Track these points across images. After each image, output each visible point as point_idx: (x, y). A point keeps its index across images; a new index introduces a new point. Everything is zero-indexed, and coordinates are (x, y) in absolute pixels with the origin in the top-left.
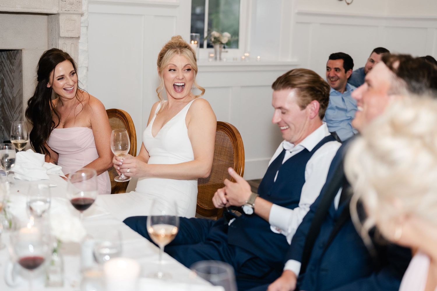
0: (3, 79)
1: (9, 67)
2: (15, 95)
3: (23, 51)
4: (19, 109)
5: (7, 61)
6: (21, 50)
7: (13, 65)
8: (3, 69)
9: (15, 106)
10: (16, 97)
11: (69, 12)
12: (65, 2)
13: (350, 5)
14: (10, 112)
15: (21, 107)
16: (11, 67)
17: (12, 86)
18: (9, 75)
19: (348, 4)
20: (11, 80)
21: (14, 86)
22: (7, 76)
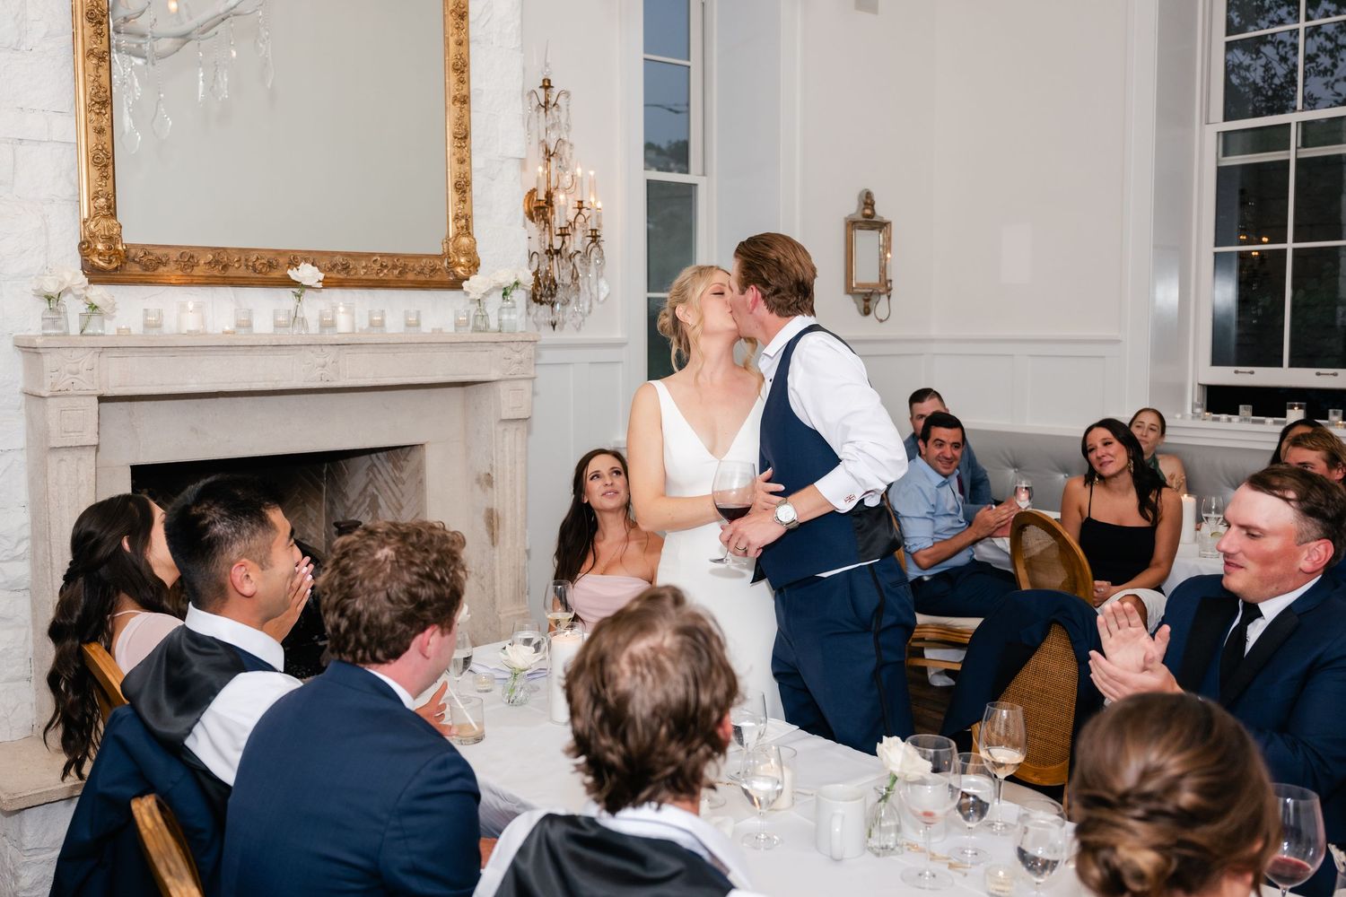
0: (377, 496)
1: (392, 474)
3: (426, 445)
5: (385, 463)
6: (422, 445)
7: (401, 471)
8: (377, 479)
11: (515, 377)
12: (509, 361)
13: (884, 324)
16: (398, 475)
17: (399, 508)
18: (390, 488)
19: (881, 321)
20: (396, 498)
21: (402, 507)
22: (386, 491)
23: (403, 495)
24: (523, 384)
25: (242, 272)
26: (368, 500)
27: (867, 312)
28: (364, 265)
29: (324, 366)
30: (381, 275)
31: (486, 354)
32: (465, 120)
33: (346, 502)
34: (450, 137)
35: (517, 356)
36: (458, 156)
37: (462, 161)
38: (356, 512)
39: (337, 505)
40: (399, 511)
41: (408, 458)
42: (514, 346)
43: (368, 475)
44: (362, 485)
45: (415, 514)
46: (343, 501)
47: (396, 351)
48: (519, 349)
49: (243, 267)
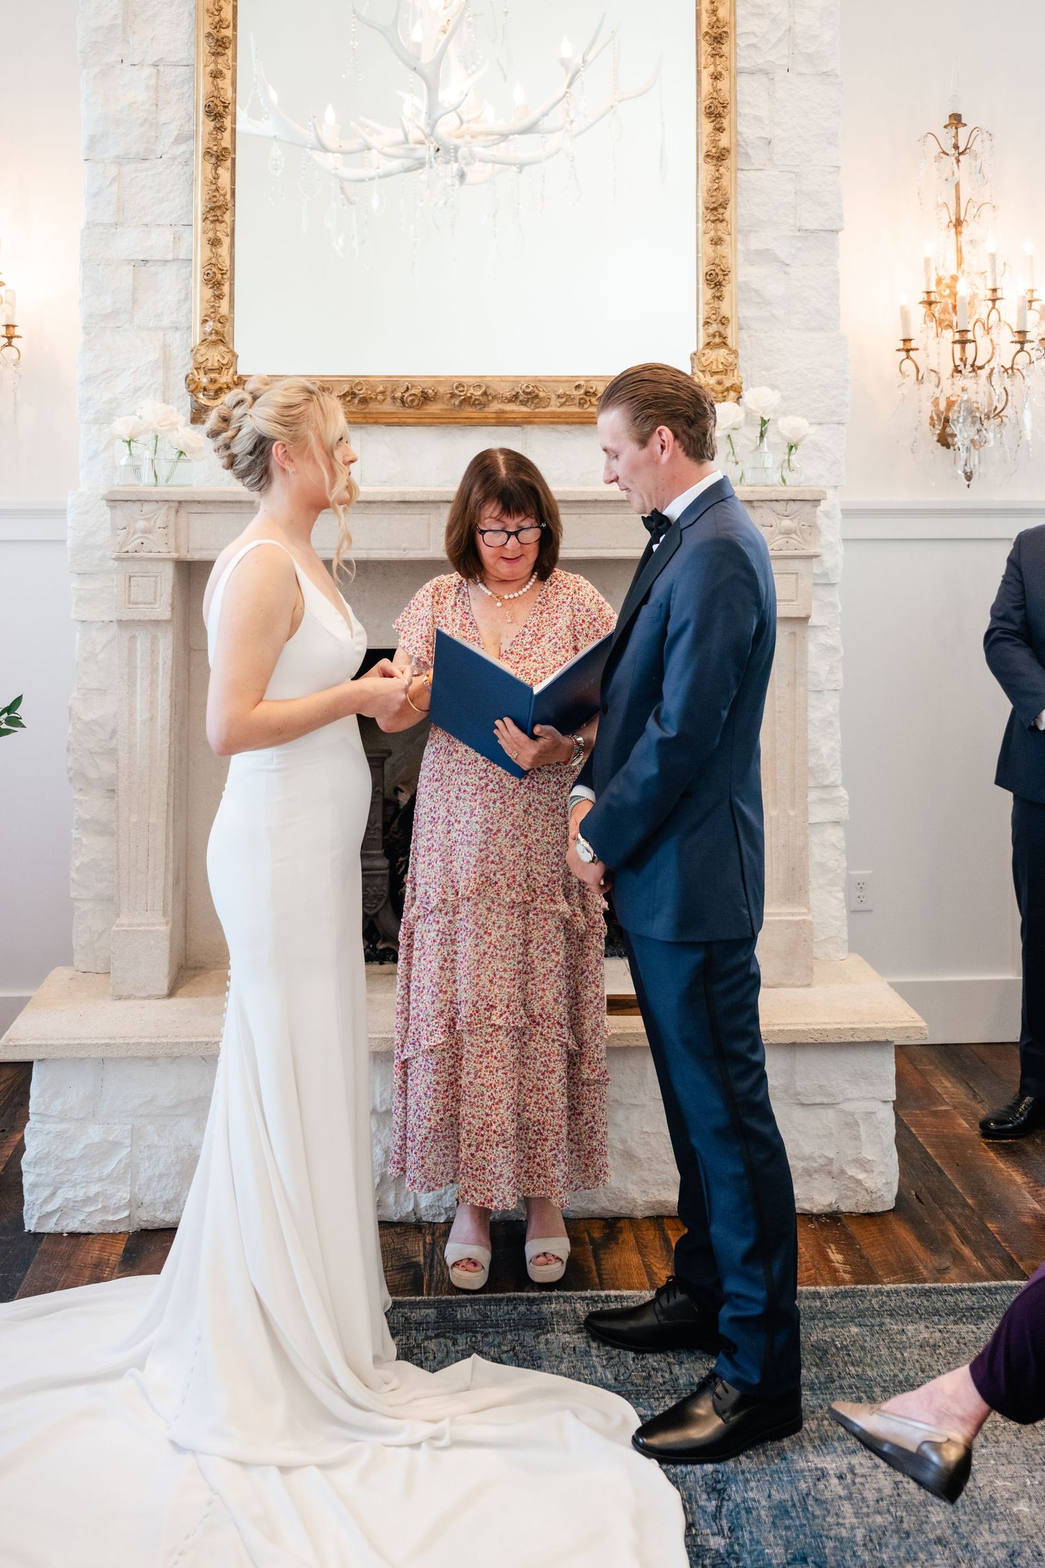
11: (781, 554)
12: (770, 529)
24: (796, 565)
25: (388, 407)
28: (561, 391)
30: (586, 406)
32: (724, 182)
34: (701, 209)
35: (786, 523)
36: (712, 234)
37: (717, 242)
42: (779, 507)
47: (582, 511)
48: (786, 513)
49: (389, 400)
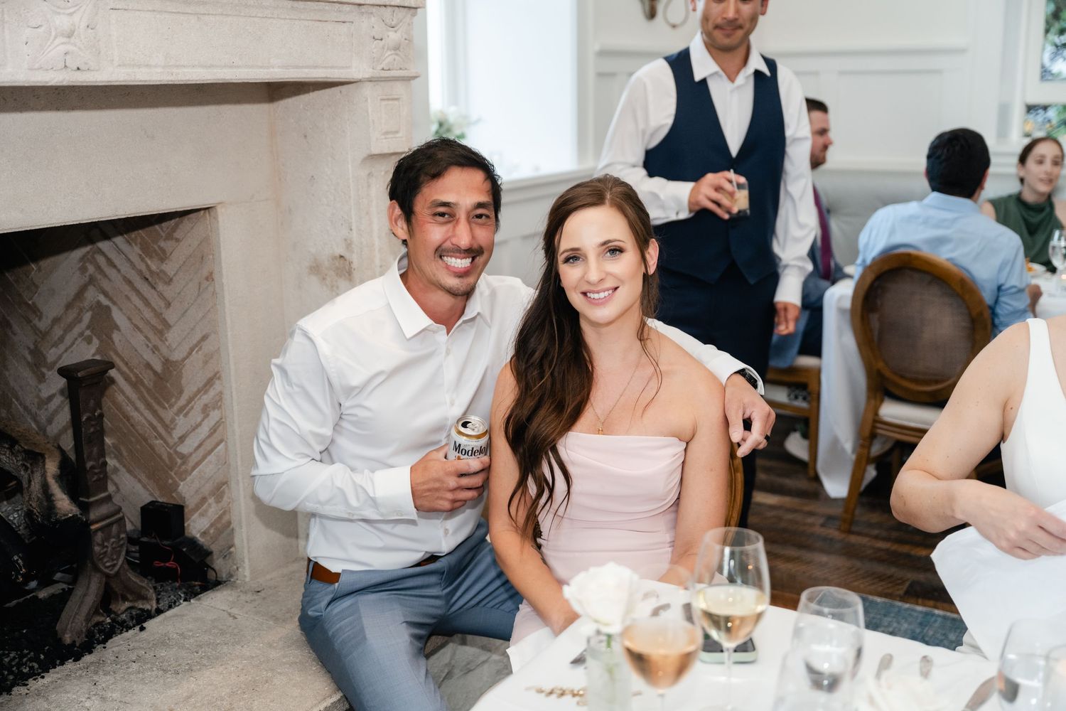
0: (108, 308)
1: (143, 267)
2: (176, 356)
3: (220, 210)
4: (205, 397)
5: (127, 250)
6: (209, 209)
7: (162, 260)
8: (105, 276)
9: (181, 392)
10: (185, 359)
11: (389, 74)
12: (381, 43)
13: (678, 30)
14: (155, 413)
15: (212, 393)
16: (154, 267)
17: (160, 327)
18: (138, 293)
19: (674, 26)
20: (154, 310)
21: (168, 326)
22: (128, 298)
23: (168, 305)
24: (399, 88)
26: (87, 317)
27: (652, 14)
29: (70, 36)
31: (344, 29)
33: (36, 321)
35: (392, 35)
38: (61, 339)
39: (16, 327)
40: (160, 333)
41: (176, 235)
43: (83, 270)
44: (72, 290)
45: (198, 336)
46: (29, 321)
48: (393, 23)
